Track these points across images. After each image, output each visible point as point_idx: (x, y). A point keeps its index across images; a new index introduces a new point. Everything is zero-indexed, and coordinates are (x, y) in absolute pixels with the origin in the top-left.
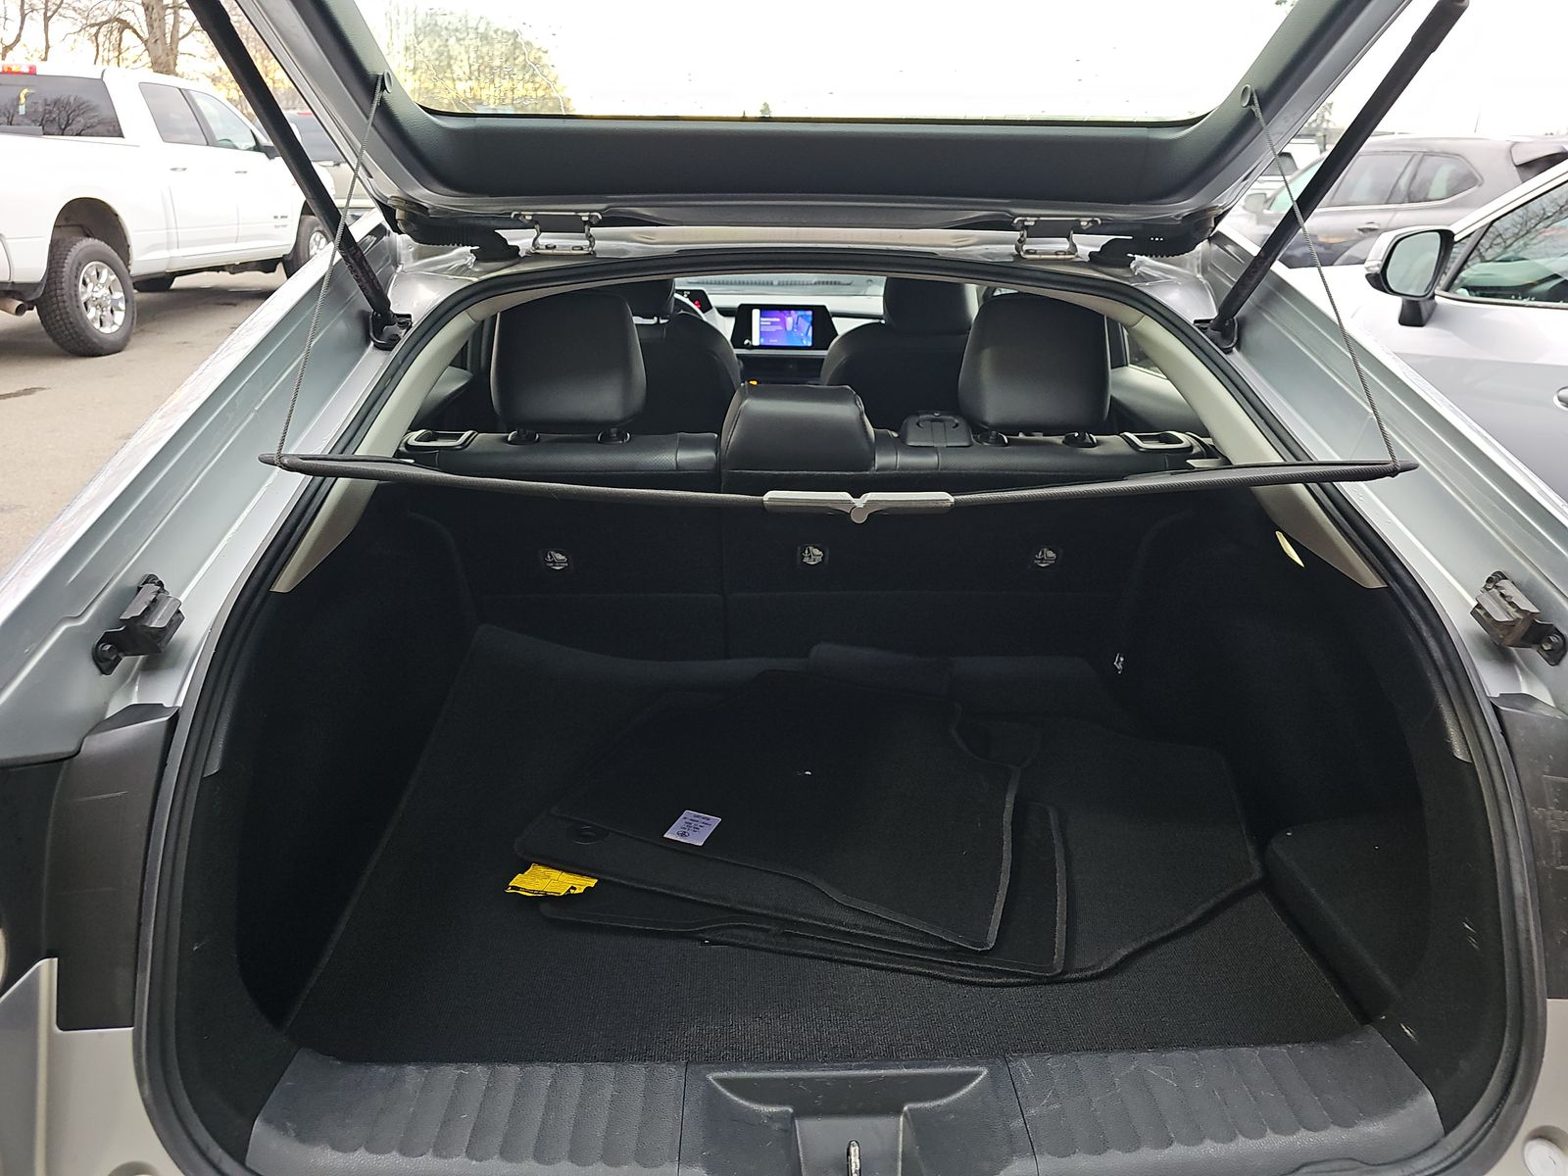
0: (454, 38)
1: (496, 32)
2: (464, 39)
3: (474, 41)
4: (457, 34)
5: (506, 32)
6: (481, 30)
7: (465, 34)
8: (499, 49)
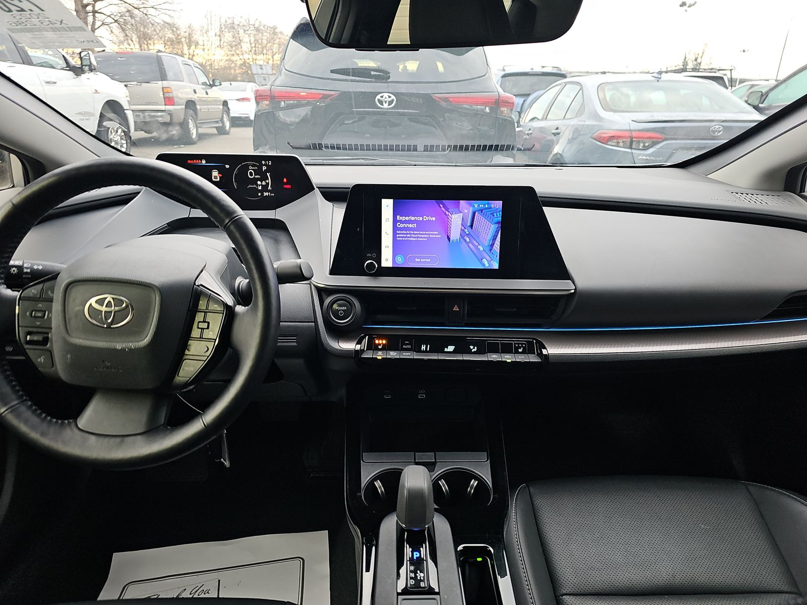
0: (242, 30)
1: (264, 27)
2: (247, 30)
3: (253, 31)
4: (244, 28)
5: (270, 27)
6: (256, 26)
7: (248, 28)
8: (266, 35)
